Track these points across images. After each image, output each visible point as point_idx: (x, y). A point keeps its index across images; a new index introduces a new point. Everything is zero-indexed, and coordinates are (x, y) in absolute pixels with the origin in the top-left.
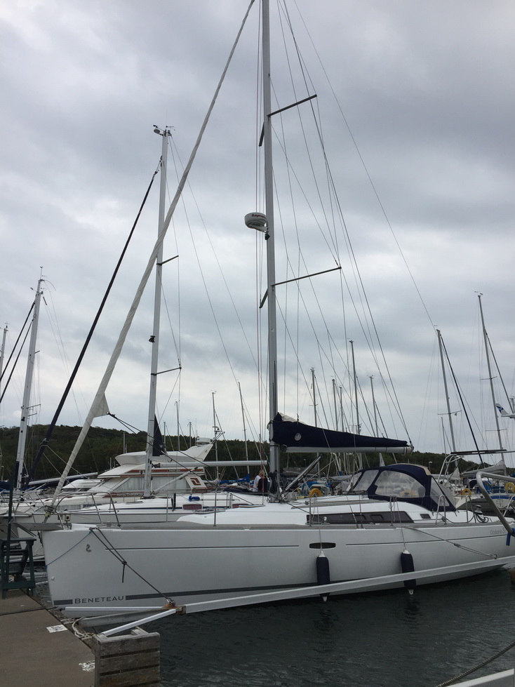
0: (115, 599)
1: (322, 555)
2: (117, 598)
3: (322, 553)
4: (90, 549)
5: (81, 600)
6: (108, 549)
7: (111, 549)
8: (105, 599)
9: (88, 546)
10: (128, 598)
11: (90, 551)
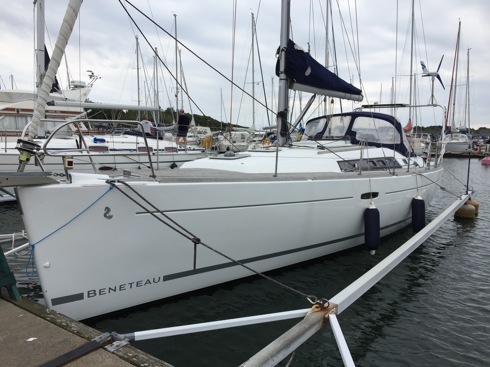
0: (148, 282)
1: (373, 207)
2: (152, 281)
3: (372, 204)
4: (111, 213)
5: (97, 292)
6: (148, 212)
7: (155, 212)
8: (134, 285)
9: (108, 209)
10: (167, 278)
11: (110, 217)
